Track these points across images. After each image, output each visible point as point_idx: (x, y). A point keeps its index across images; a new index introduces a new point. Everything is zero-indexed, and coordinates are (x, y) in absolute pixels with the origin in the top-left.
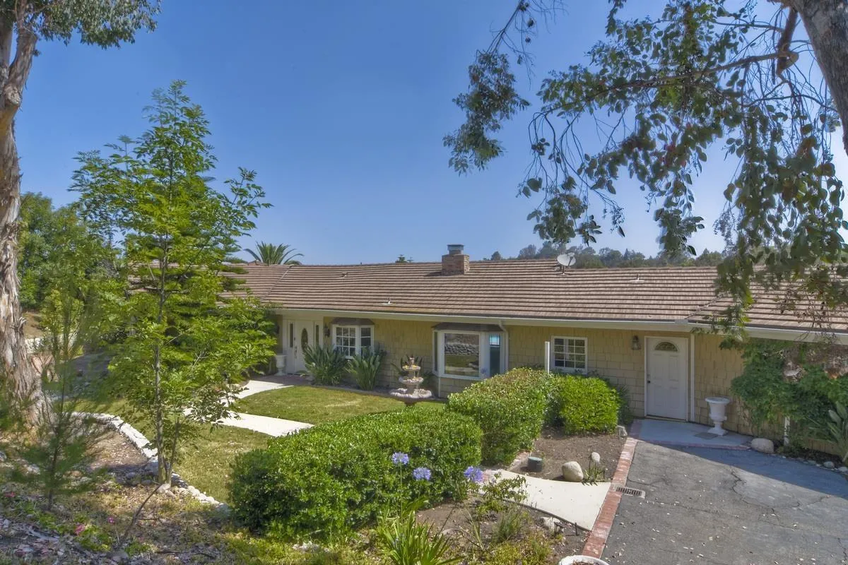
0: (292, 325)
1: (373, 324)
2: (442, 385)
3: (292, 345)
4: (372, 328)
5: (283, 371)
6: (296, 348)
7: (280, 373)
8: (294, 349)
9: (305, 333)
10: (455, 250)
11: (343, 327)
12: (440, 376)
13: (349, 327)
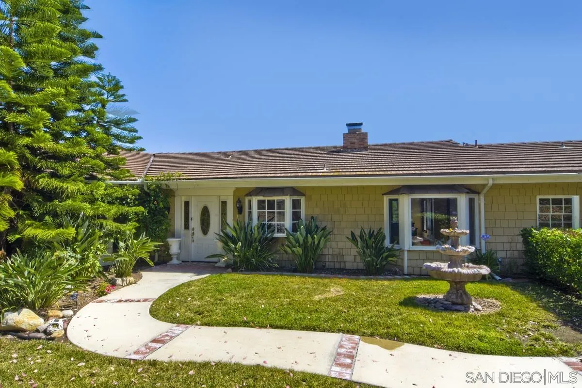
0: (187, 204)
1: (303, 195)
2: (409, 260)
3: (187, 227)
4: (303, 199)
5: (178, 259)
6: (193, 229)
7: (175, 261)
8: (191, 231)
9: (205, 212)
10: (354, 128)
11: (266, 199)
12: (406, 248)
13: (276, 198)
